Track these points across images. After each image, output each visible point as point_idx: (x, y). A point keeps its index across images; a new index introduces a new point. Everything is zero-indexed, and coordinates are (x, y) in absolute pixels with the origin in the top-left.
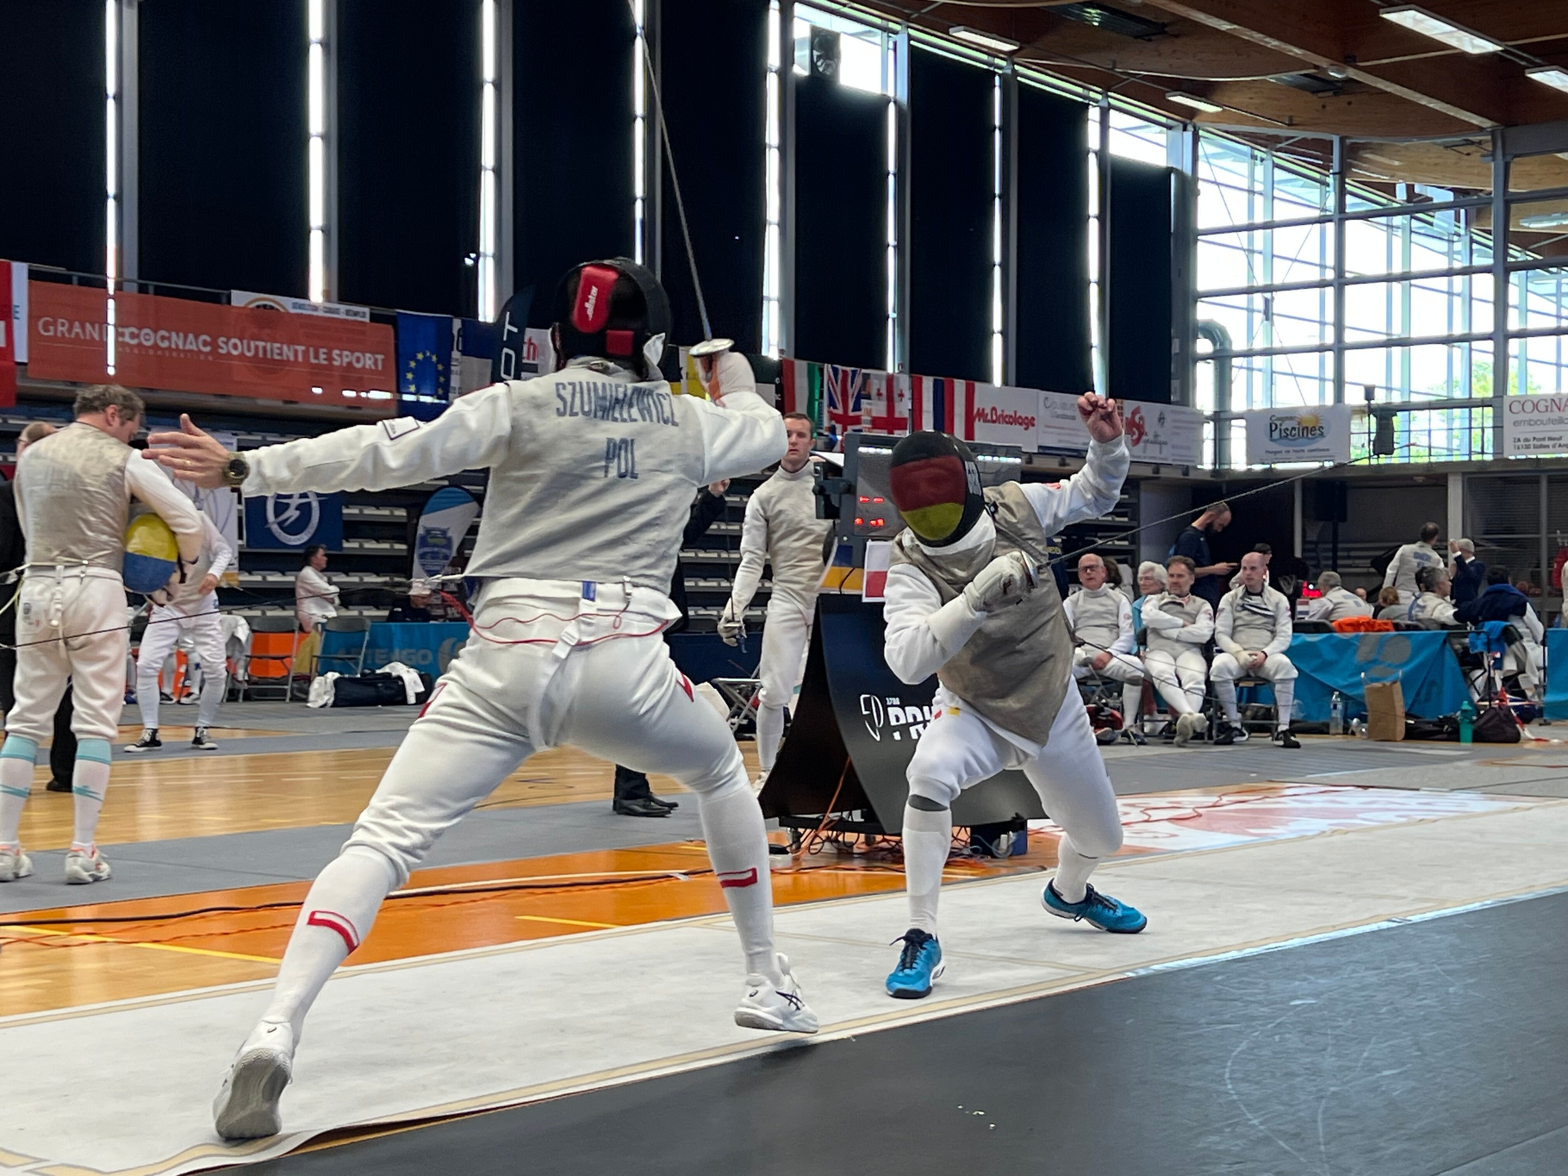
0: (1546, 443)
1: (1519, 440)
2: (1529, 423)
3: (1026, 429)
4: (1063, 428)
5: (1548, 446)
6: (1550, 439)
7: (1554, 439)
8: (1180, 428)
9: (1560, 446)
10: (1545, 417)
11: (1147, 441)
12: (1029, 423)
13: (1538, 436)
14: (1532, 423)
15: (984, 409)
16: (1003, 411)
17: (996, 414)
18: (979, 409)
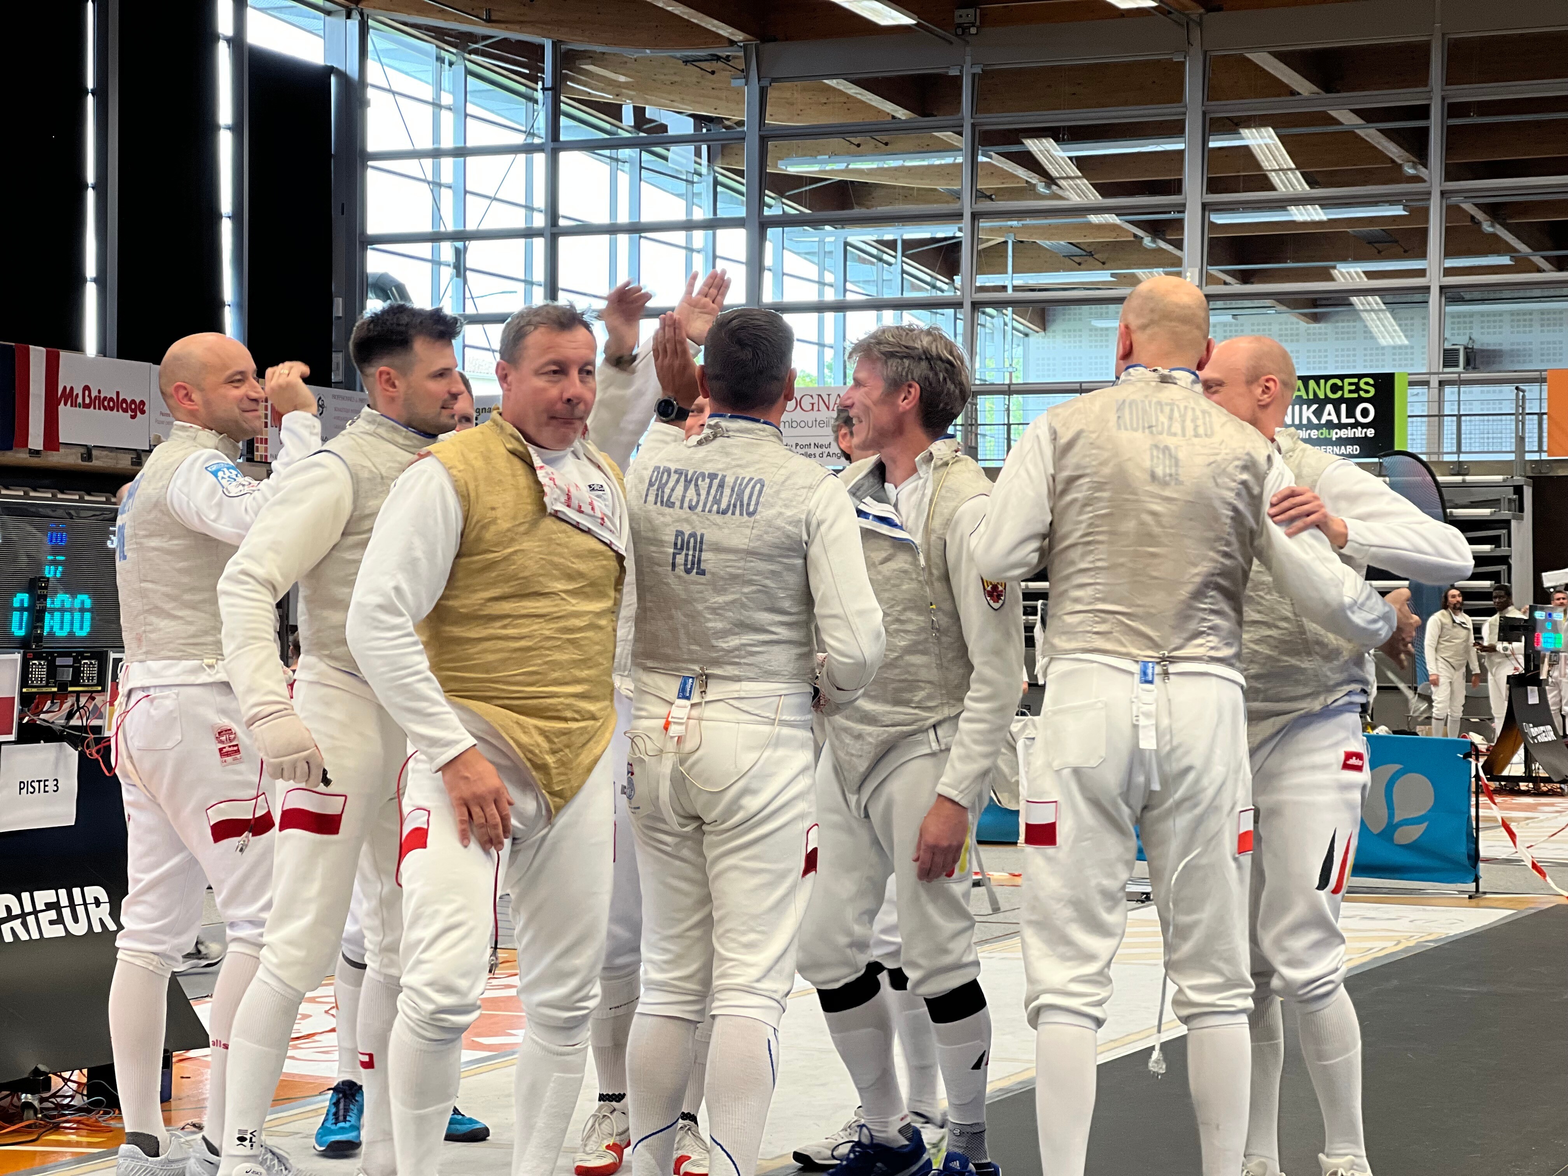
3: (133, 417)
6: (816, 446)
9: (829, 454)
10: (810, 417)
12: (136, 408)
14: (794, 425)
15: (72, 388)
16: (99, 392)
17: (90, 396)
18: (65, 388)
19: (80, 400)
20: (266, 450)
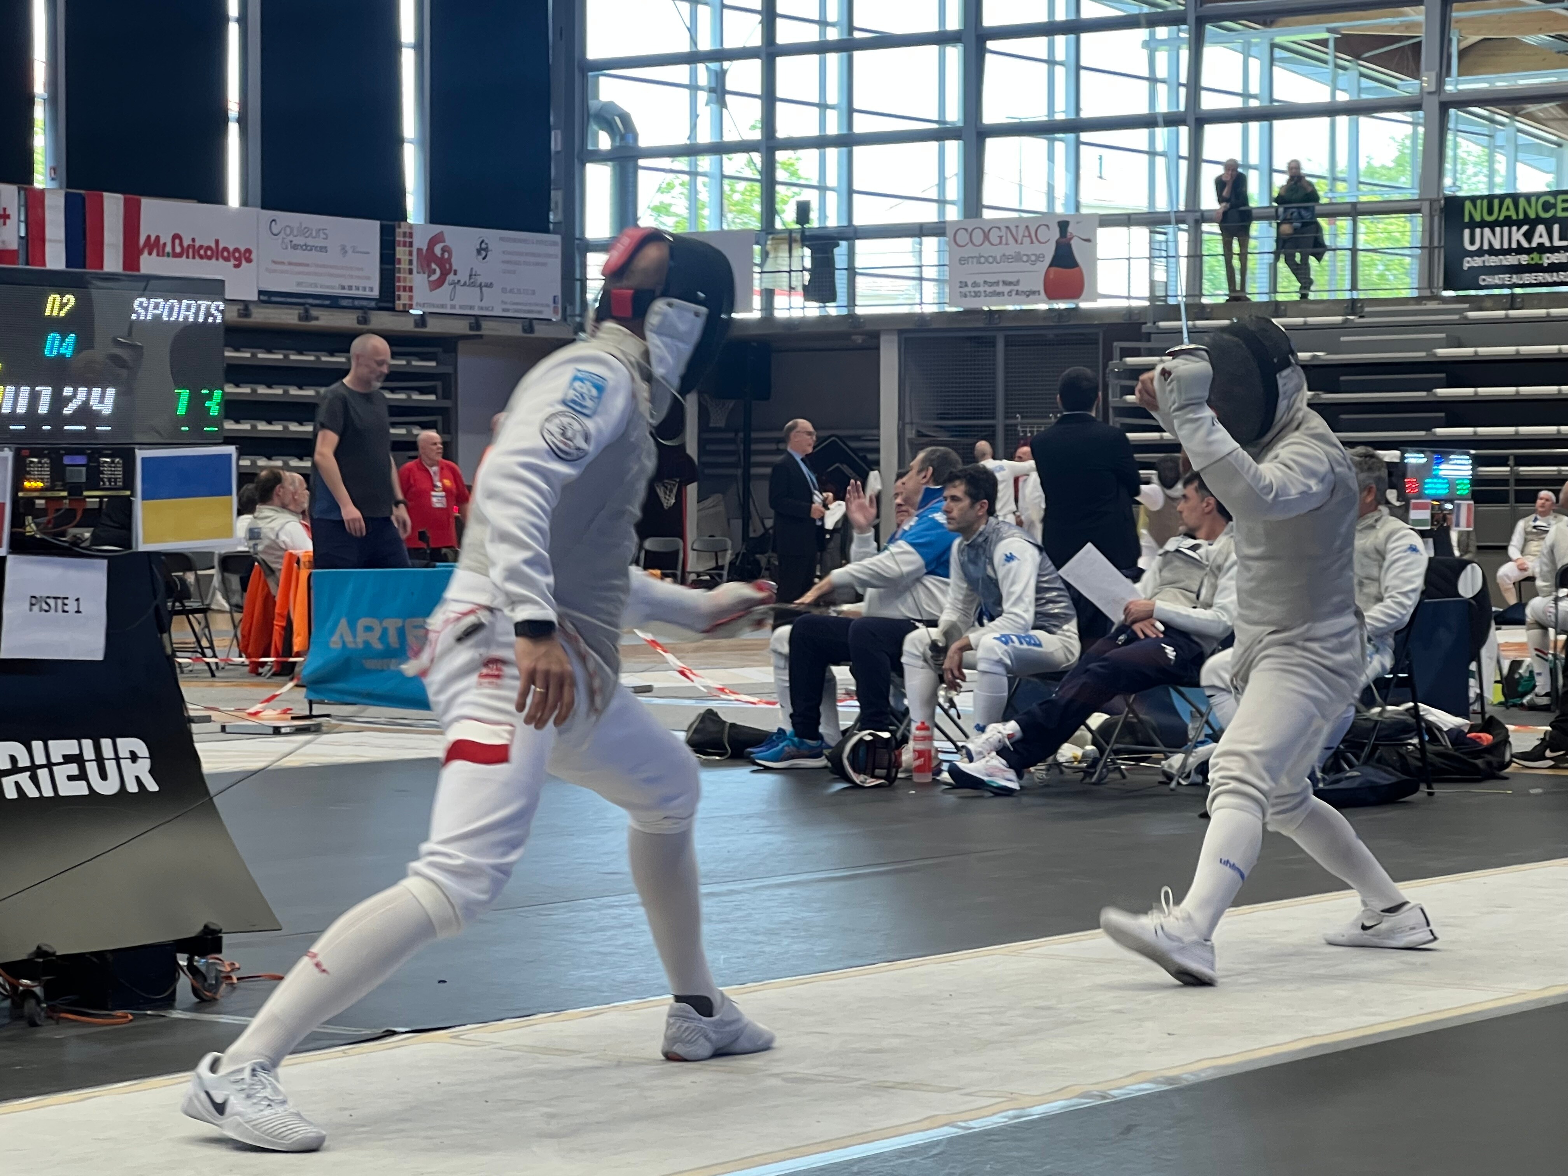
0: (1000, 288)
1: (966, 285)
2: (978, 259)
3: (237, 266)
4: (307, 265)
5: (1003, 294)
6: (1005, 283)
7: (1010, 283)
8: (517, 263)
9: (1017, 293)
10: (998, 252)
11: (454, 284)
12: (242, 257)
13: (991, 278)
14: (982, 260)
15: (158, 238)
16: (193, 240)
17: (181, 244)
18: (149, 237)
19: (168, 249)
20: (411, 298)
